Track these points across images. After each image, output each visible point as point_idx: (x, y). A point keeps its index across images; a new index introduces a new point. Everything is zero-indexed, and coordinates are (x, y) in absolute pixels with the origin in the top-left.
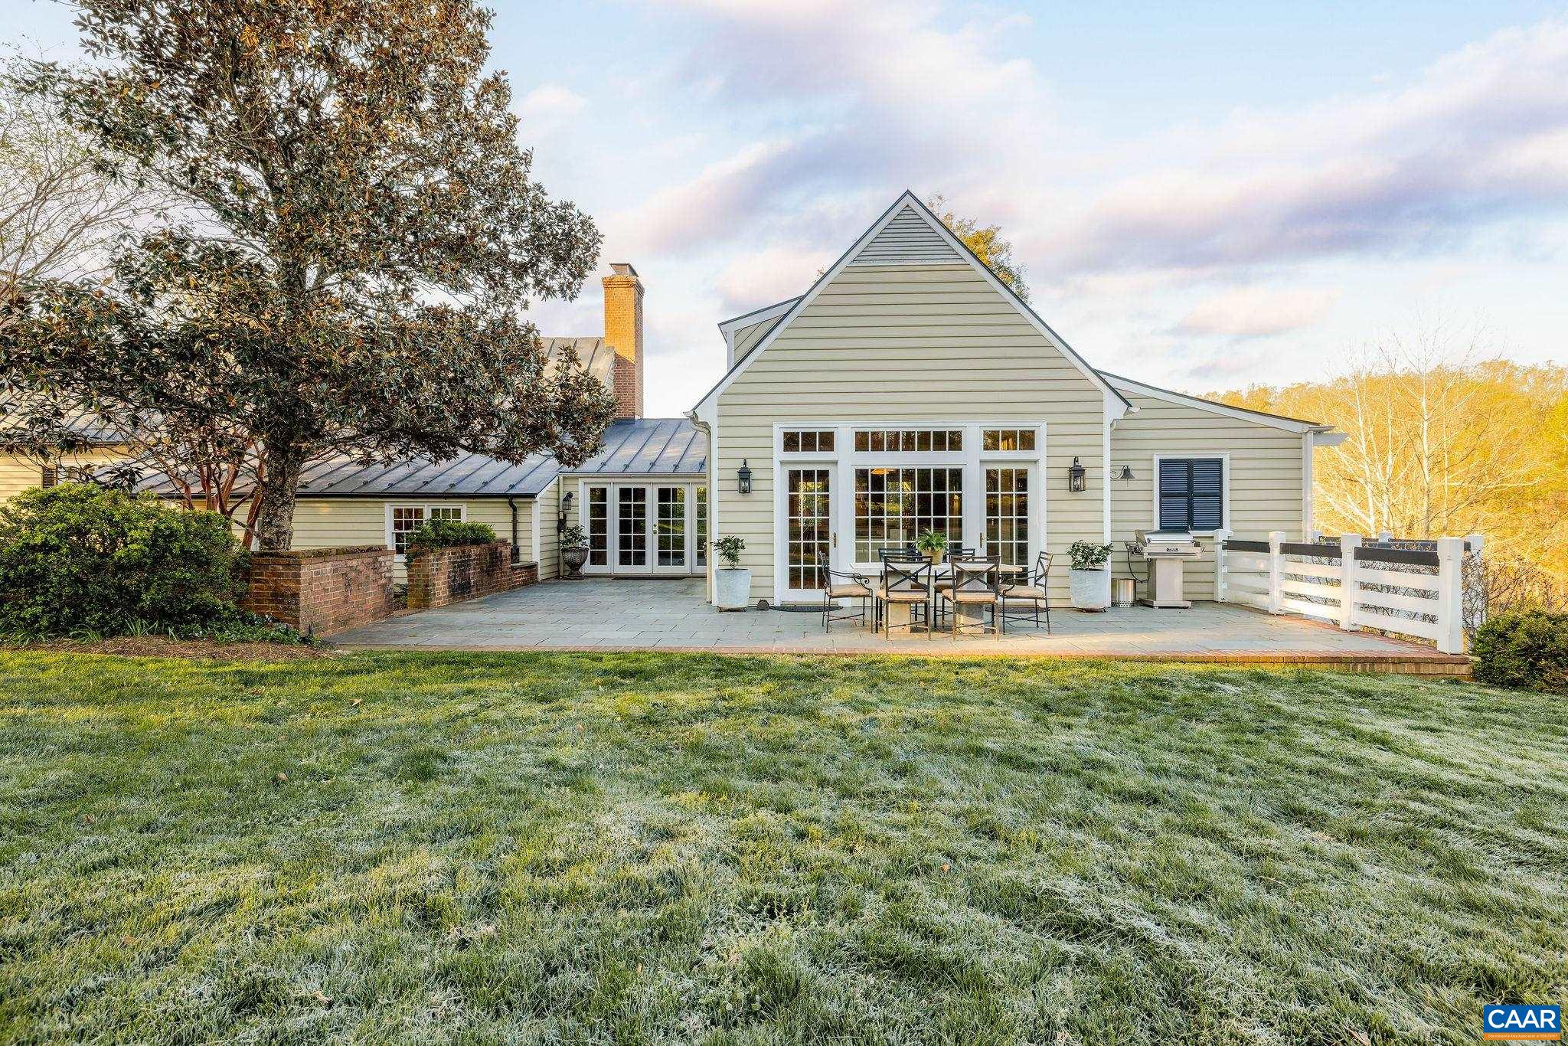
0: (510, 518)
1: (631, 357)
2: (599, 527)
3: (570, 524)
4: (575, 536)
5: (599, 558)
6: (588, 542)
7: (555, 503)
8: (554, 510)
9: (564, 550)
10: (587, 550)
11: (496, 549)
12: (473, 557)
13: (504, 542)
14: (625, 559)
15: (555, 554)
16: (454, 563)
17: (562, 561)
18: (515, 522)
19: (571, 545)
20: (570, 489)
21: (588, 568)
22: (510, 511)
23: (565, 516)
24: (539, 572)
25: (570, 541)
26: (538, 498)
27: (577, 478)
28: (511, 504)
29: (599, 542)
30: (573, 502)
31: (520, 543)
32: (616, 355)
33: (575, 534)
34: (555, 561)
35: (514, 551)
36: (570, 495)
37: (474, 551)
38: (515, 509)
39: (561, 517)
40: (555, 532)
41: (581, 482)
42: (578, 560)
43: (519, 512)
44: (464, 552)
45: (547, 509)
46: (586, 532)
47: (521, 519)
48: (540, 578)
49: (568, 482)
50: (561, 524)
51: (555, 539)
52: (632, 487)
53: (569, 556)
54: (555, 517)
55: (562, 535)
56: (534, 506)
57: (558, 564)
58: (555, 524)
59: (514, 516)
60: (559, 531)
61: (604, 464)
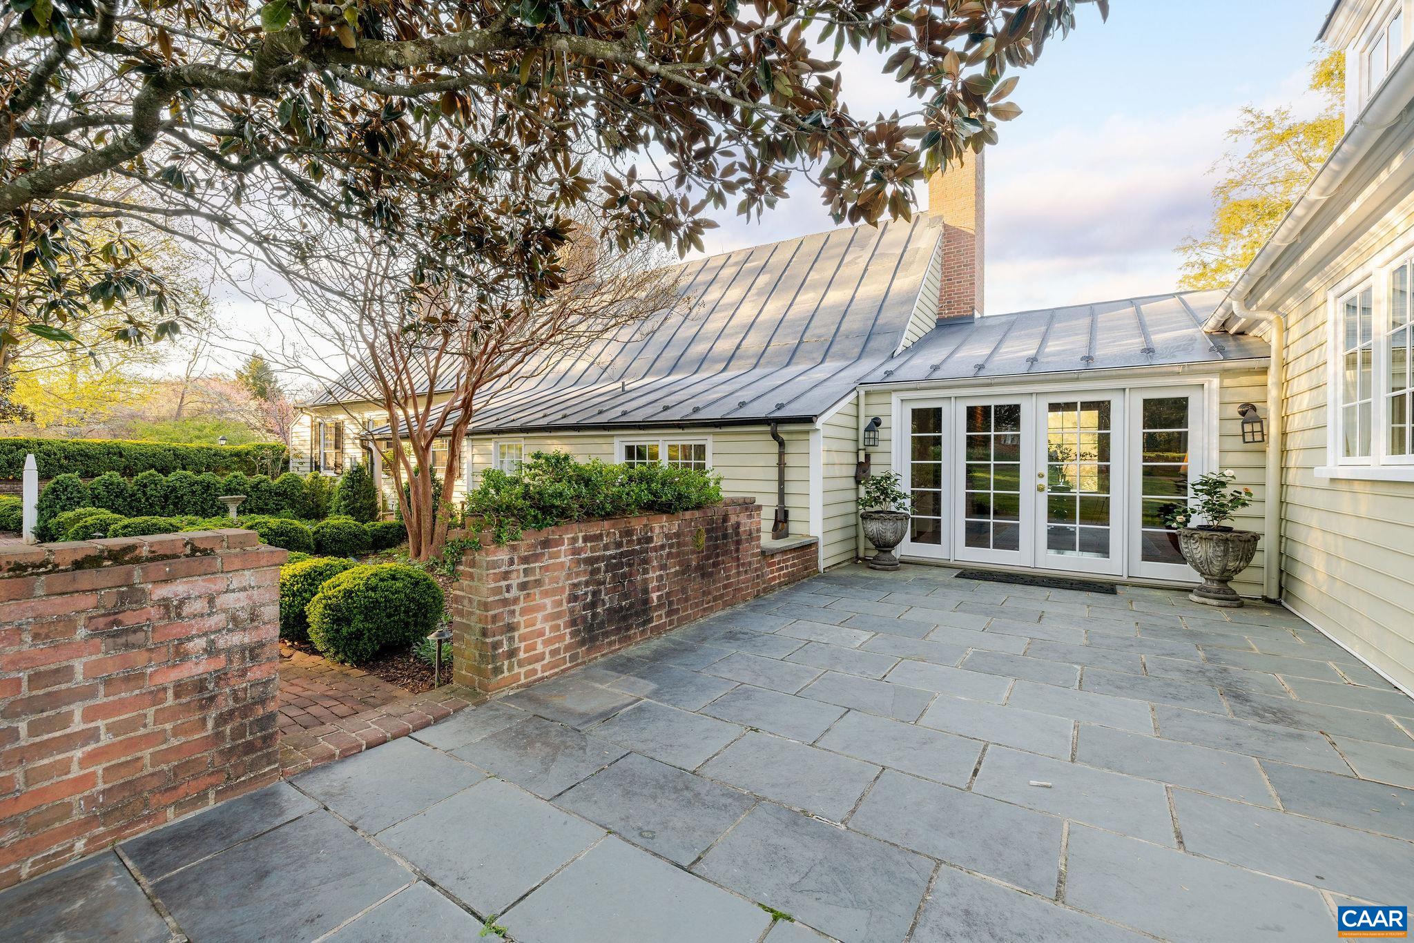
0: (774, 460)
1: (966, 223)
2: (928, 476)
3: (876, 471)
4: (884, 492)
5: (929, 533)
6: (908, 502)
7: (851, 434)
8: (851, 446)
9: (866, 517)
10: (907, 517)
11: (725, 519)
12: (657, 541)
13: (749, 506)
14: (976, 536)
15: (852, 520)
16: (590, 561)
17: (862, 535)
18: (782, 466)
19: (877, 508)
20: (876, 411)
21: (907, 548)
22: (775, 447)
23: (867, 456)
24: (822, 553)
25: (876, 500)
26: (819, 424)
27: (889, 392)
28: (775, 436)
29: (929, 502)
30: (882, 433)
31: (790, 502)
32: (945, 226)
33: (884, 489)
34: (851, 532)
35: (781, 517)
36: (876, 422)
37: (661, 527)
38: (782, 444)
39: (862, 459)
40: (851, 483)
41: (895, 399)
42: (890, 536)
43: (789, 448)
44: (629, 533)
45: (836, 445)
46: (905, 485)
47: (790, 460)
48: (822, 565)
49: (873, 399)
50: (862, 470)
51: (851, 495)
52: (992, 403)
53: (874, 527)
54: (851, 459)
55: (862, 489)
56: (812, 437)
57: (857, 537)
58: (852, 471)
59: (781, 454)
60: (858, 482)
61: (936, 368)
